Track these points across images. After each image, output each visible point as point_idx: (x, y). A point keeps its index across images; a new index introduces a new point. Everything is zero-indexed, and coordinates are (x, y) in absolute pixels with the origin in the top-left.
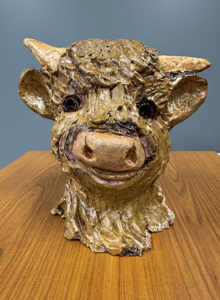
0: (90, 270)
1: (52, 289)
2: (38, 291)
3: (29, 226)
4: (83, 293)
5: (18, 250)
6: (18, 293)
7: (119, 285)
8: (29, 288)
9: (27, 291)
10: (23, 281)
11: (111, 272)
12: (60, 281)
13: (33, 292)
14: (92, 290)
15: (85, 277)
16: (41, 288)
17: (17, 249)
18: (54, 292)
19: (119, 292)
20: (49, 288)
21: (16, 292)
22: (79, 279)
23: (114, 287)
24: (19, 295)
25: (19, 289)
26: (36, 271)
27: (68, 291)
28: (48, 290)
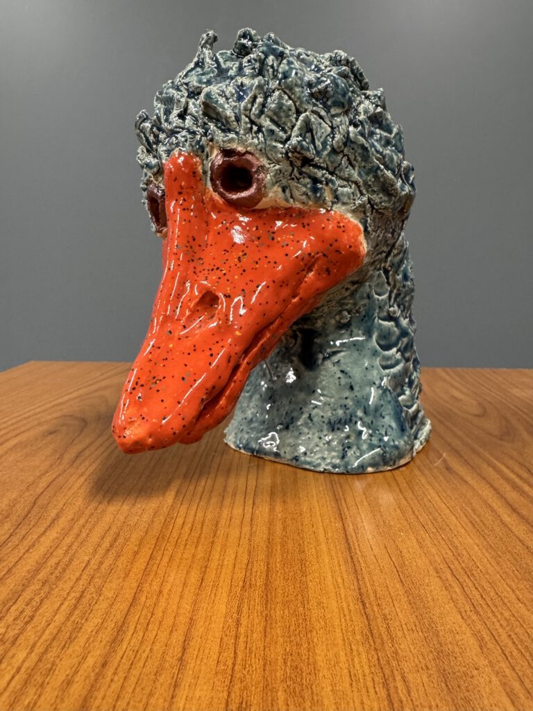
0: (259, 572)
1: (140, 608)
2: (93, 612)
3: (48, 486)
4: (246, 617)
5: (18, 530)
6: (28, 612)
7: (362, 602)
8: (62, 604)
9: (58, 609)
10: (40, 589)
11: (329, 577)
12: (165, 591)
13: (77, 612)
14: (276, 612)
15: (246, 585)
16: (103, 605)
17: (14, 527)
18: (149, 614)
19: (367, 617)
20: (131, 604)
21: (21, 613)
22: (226, 589)
23: (348, 606)
24: (32, 618)
25: (29, 607)
26: (83, 571)
27: (193, 611)
28: (126, 610)
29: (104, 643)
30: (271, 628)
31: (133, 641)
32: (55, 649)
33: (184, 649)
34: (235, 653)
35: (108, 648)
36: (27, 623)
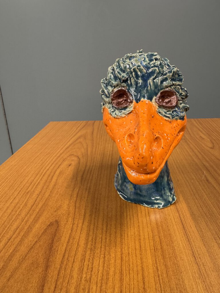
0: (157, 242)
1: (124, 261)
2: (110, 265)
3: (77, 196)
4: (159, 266)
5: (74, 222)
6: (90, 266)
7: (194, 256)
8: (100, 261)
9: (99, 264)
10: (90, 253)
11: (181, 243)
12: (130, 253)
13: (105, 265)
14: (168, 263)
15: (155, 250)
16: (112, 261)
17: (73, 220)
18: (128, 265)
19: (197, 264)
20: (121, 260)
22: (149, 251)
23: (190, 259)
24: (92, 268)
25: (90, 263)
26: (101, 243)
27: (142, 263)
28: (120, 263)
29: (118, 281)
30: (168, 271)
31: (127, 279)
32: (104, 284)
33: (144, 283)
34: (160, 285)
35: (120, 283)
36: (92, 271)
